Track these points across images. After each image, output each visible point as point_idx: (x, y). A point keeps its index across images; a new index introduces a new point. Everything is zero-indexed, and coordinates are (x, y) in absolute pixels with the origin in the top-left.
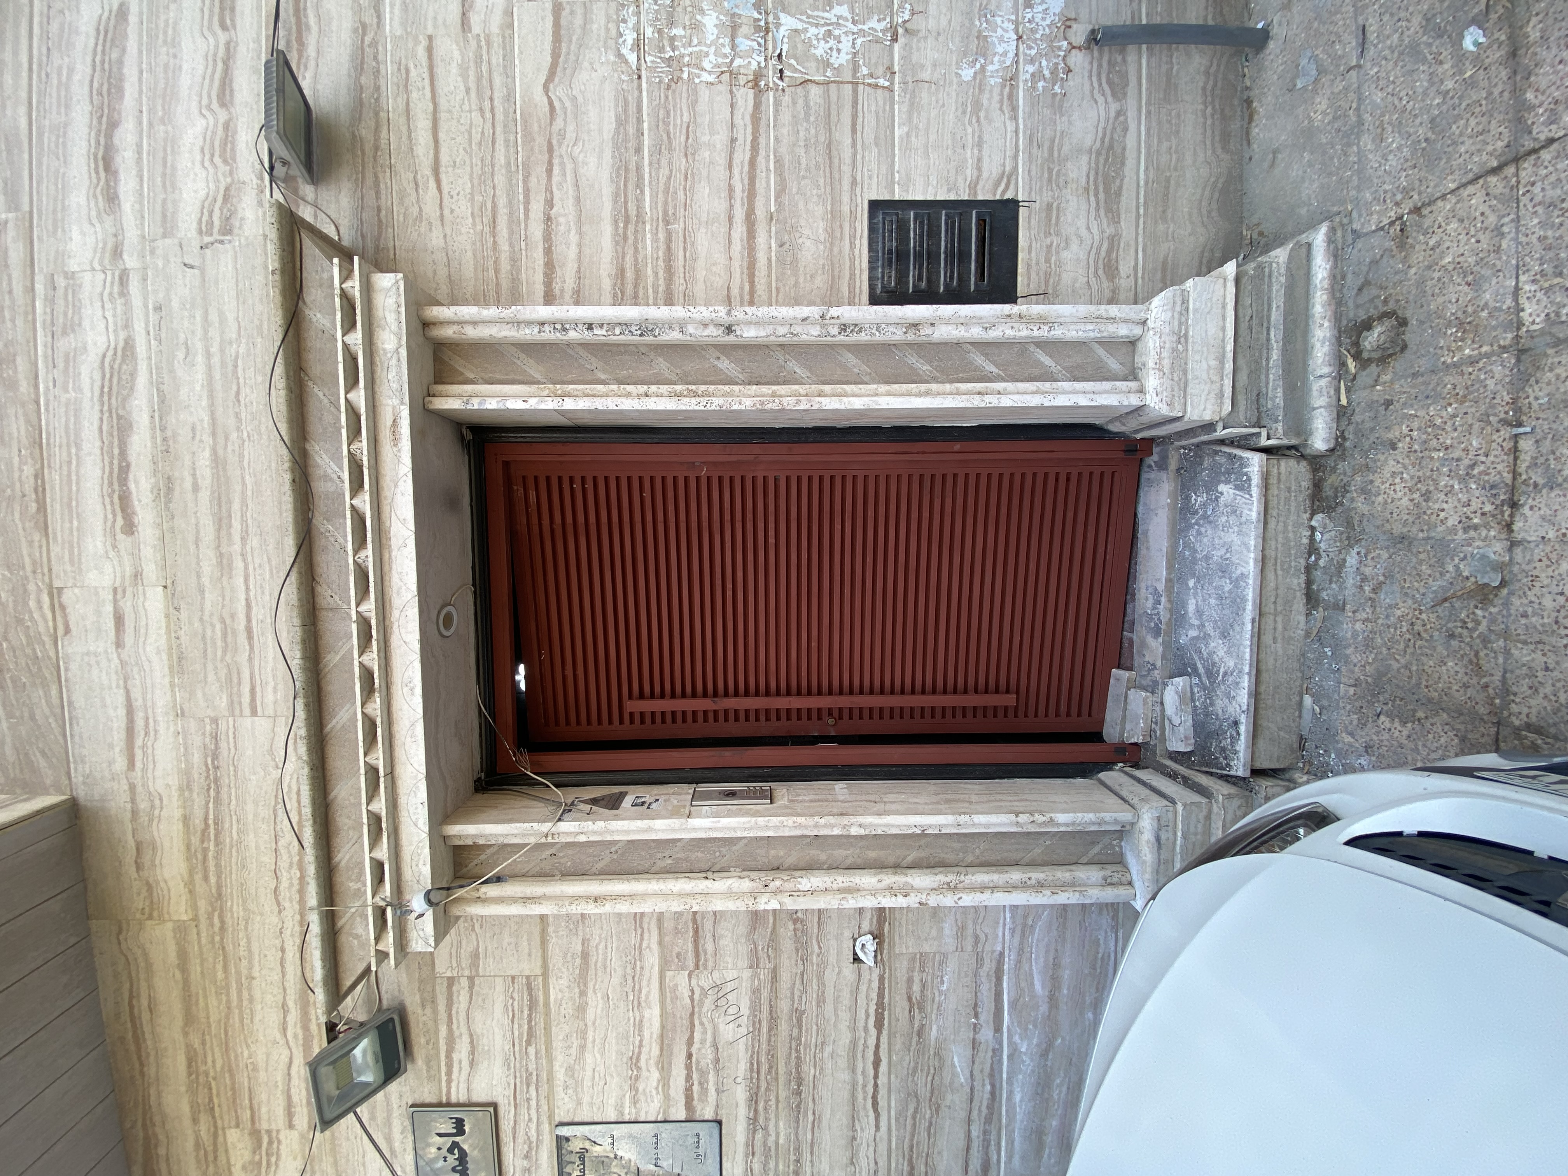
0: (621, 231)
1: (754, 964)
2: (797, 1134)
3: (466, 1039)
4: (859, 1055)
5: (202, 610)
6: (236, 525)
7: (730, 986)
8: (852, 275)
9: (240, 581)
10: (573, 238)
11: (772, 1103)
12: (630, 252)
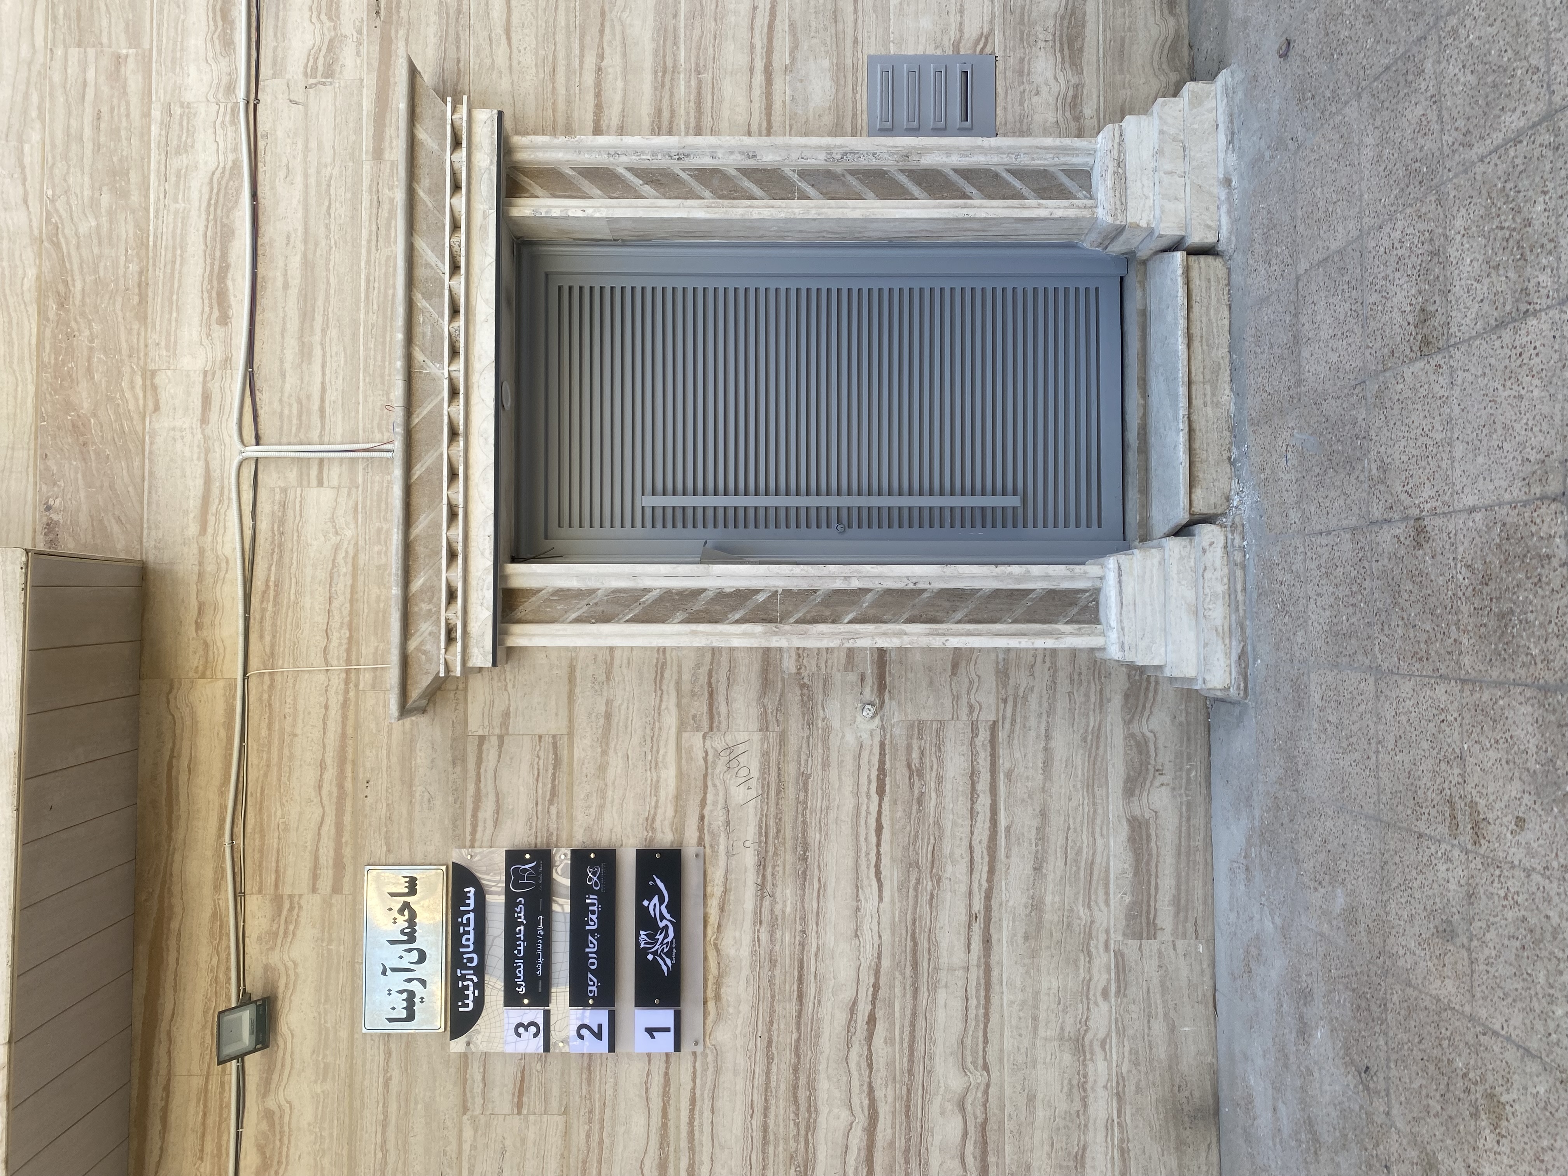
0: (659, 79)
1: (764, 728)
2: (803, 902)
3: (492, 797)
4: (862, 822)
5: (282, 392)
6: (319, 318)
7: (741, 748)
8: (854, 116)
9: (317, 367)
10: (620, 84)
11: (779, 869)
12: (667, 96)
